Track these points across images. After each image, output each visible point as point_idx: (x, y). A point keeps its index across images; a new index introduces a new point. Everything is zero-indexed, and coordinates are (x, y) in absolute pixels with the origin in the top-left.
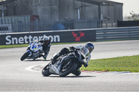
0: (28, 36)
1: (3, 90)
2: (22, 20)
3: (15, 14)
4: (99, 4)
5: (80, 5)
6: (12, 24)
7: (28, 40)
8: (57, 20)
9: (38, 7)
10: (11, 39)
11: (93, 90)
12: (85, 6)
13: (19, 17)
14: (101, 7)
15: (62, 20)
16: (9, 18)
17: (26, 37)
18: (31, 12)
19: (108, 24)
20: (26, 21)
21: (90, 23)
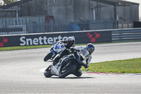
0: (43, 37)
1: (17, 92)
2: (37, 21)
3: (29, 14)
4: (115, 4)
5: (95, 5)
6: (26, 24)
7: (43, 41)
8: (72, 21)
9: (53, 8)
10: (25, 40)
11: (109, 92)
12: (101, 6)
13: (34, 18)
14: (117, 7)
15: (78, 21)
16: (23, 18)
17: (40, 38)
18: (46, 12)
19: (124, 25)
20: (41, 22)
21: (105, 24)
